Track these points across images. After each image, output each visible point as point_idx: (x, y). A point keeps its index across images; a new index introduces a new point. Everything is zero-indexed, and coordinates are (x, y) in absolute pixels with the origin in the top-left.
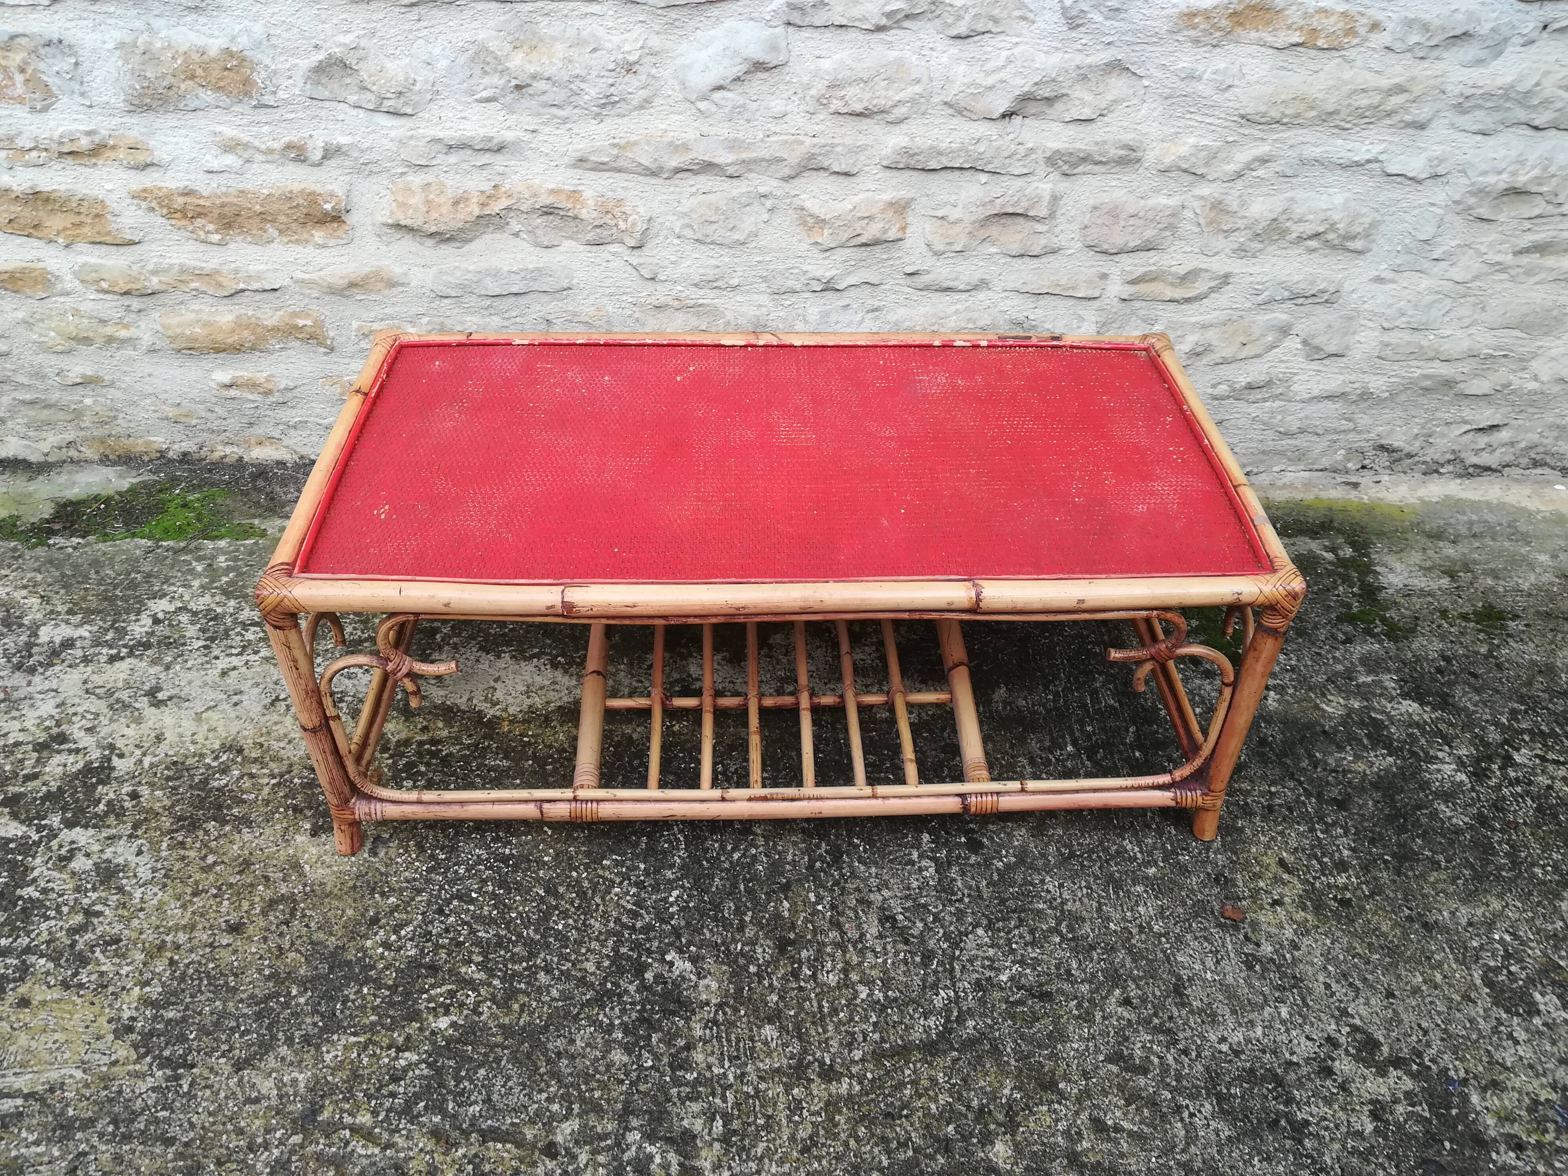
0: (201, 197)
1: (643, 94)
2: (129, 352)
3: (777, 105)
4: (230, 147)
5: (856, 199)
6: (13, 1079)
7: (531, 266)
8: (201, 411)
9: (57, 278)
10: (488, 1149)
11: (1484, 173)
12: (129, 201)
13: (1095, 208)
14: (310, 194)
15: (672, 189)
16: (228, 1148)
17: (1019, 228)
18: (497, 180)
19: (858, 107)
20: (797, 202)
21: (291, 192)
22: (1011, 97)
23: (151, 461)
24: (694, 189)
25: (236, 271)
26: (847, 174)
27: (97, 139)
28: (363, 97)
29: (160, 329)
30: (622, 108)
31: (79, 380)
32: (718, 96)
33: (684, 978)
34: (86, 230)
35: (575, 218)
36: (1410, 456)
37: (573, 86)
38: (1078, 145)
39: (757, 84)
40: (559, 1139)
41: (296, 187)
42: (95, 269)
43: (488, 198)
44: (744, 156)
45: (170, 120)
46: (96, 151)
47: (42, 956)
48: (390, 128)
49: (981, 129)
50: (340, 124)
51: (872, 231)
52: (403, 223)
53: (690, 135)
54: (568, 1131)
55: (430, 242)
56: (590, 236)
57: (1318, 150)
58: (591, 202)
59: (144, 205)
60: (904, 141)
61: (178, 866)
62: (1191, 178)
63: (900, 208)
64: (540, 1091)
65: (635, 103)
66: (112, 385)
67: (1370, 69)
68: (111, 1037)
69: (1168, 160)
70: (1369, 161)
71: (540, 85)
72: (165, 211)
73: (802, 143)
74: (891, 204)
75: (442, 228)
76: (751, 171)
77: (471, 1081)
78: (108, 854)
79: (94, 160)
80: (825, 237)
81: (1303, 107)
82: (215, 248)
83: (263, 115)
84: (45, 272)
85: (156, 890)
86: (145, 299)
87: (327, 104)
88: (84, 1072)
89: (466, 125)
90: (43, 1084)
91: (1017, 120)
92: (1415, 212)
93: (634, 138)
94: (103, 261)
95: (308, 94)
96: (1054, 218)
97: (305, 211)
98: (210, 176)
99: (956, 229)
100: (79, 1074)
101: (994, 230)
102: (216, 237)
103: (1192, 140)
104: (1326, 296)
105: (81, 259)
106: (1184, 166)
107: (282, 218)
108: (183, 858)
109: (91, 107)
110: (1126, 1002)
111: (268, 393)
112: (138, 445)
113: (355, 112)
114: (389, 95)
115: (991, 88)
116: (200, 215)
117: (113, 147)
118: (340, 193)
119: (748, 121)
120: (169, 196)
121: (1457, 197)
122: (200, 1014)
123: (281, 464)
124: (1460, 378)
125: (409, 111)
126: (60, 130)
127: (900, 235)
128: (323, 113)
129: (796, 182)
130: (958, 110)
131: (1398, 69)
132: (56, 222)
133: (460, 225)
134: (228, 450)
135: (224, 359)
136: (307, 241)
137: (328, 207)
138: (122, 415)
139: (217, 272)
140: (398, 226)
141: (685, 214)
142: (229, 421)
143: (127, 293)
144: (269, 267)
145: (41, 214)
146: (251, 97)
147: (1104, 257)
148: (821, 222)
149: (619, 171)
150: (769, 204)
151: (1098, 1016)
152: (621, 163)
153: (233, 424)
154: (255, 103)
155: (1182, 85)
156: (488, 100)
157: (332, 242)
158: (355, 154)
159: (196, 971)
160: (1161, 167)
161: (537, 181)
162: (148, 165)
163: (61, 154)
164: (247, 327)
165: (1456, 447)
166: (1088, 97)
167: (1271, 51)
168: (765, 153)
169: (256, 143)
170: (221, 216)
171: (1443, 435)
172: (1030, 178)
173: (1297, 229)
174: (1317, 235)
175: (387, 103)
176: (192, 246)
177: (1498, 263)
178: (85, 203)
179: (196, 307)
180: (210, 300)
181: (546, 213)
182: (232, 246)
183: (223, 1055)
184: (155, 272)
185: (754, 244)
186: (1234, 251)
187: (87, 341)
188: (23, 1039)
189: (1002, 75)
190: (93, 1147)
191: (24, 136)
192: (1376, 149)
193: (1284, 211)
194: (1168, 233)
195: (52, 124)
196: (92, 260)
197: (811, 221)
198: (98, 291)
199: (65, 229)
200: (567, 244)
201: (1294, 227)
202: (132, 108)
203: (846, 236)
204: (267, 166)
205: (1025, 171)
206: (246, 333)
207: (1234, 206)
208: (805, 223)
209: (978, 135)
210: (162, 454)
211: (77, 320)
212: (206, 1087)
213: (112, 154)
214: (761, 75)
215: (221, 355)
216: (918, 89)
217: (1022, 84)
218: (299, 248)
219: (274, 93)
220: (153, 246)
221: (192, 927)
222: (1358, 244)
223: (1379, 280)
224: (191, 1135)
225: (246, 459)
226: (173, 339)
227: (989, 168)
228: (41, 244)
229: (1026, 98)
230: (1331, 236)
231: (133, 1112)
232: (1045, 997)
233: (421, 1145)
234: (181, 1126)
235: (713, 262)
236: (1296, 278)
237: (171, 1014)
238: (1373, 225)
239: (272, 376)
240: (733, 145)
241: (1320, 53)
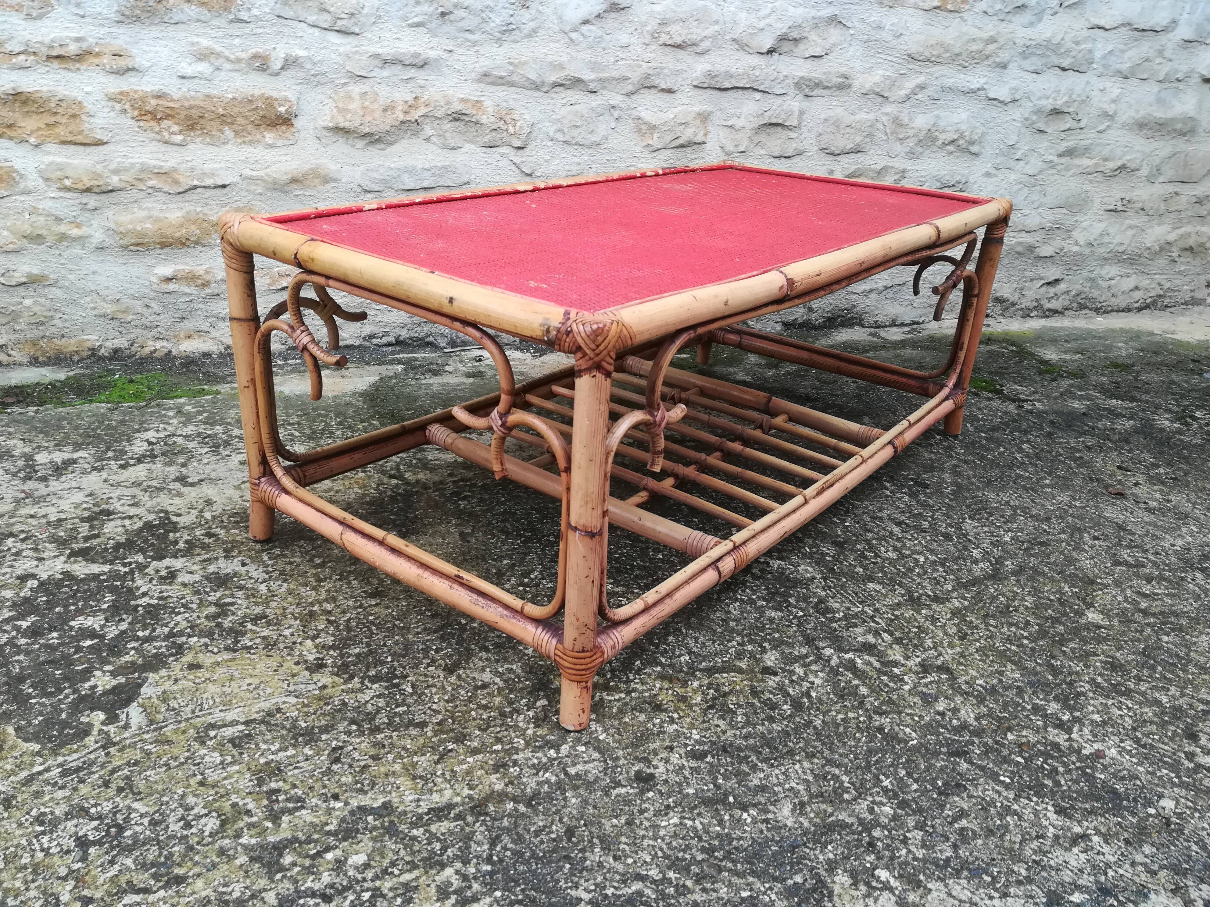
0: (173, 100)
1: (532, 25)
2: (77, 251)
3: (624, 38)
4: (203, 56)
5: (676, 110)
6: (222, 714)
7: (439, 165)
8: (138, 306)
9: (22, 176)
10: (717, 679)
11: (1040, 98)
12: (104, 103)
13: (826, 120)
14: (268, 98)
15: (549, 101)
16: (481, 719)
17: (778, 135)
18: (418, 93)
19: (678, 40)
20: (635, 113)
21: (252, 96)
22: (775, 36)
23: (81, 360)
24: (564, 101)
25: (192, 169)
26: (670, 91)
27: (84, 46)
28: (321, 17)
29: (113, 226)
30: (516, 35)
31: (23, 280)
32: (585, 28)
33: (783, 569)
34: (60, 131)
35: (477, 123)
36: (1013, 304)
37: (483, 15)
38: (814, 75)
39: (610, 22)
40: (769, 663)
41: (257, 92)
42: (61, 168)
43: (410, 107)
44: (601, 75)
45: (156, 31)
46: (81, 57)
47: (190, 636)
48: (339, 45)
49: (756, 60)
50: (299, 40)
51: (687, 135)
52: (342, 125)
53: (564, 58)
54: (773, 658)
55: (360, 144)
56: (487, 139)
57: (952, 80)
58: (490, 110)
59: (118, 106)
60: (708, 67)
61: (288, 568)
62: (880, 99)
63: (704, 118)
64: (729, 641)
65: (526, 31)
66: (55, 284)
67: (976, 27)
68: (307, 673)
69: (868, 86)
70: (979, 89)
71: (461, 13)
72: (136, 113)
73: (641, 66)
74: (699, 114)
75: (374, 129)
76: (604, 88)
77: (668, 645)
78: (212, 568)
79: (78, 65)
80: (655, 141)
81: (942, 50)
82: (176, 148)
83: (236, 29)
84: (12, 169)
85: (279, 583)
86: (103, 197)
87: (290, 22)
88: (297, 697)
89: (398, 44)
90: (257, 712)
91: (776, 56)
92: (1005, 126)
93: (523, 59)
94: (69, 161)
95: (277, 12)
96: (800, 128)
97: (262, 113)
98: (183, 81)
99: (740, 135)
100: (293, 700)
101: (763, 137)
102: (179, 138)
103: (881, 72)
104: (960, 186)
105: (48, 159)
106: (877, 90)
107: (240, 120)
108: (291, 563)
109: (83, 17)
110: (1096, 538)
111: (206, 284)
112: (70, 345)
113: (311, 30)
114: (343, 16)
115: (762, 30)
116: (168, 117)
117: (98, 55)
118: (293, 98)
119: (604, 49)
120: (143, 100)
121: (1026, 116)
122: (385, 645)
123: (207, 355)
124: (1037, 244)
125: (357, 30)
126: (52, 36)
127: (703, 139)
128: (286, 30)
129: (635, 97)
130: (741, 45)
131: (990, 26)
132: (29, 124)
133: (388, 128)
134: (158, 345)
135: (167, 254)
136: (259, 141)
137: (282, 109)
138: (59, 315)
139: (175, 170)
140: (338, 130)
141: (558, 120)
142: (162, 316)
143: (88, 190)
144: (222, 165)
145: (16, 115)
146: (230, 12)
147: (831, 158)
148: (652, 128)
149: (512, 86)
150: (616, 113)
151: (1086, 547)
152: (515, 78)
153: (165, 319)
154: (231, 17)
155: (873, 33)
156: (418, 25)
157: (280, 143)
158: (308, 66)
159: (358, 623)
160: (864, 91)
161: (451, 92)
162: (129, 70)
163: (49, 58)
164: (195, 222)
165: (1038, 297)
166: (819, 40)
167: (922, 12)
168: (615, 74)
169: (227, 53)
170: (188, 118)
171: (1030, 289)
172: (785, 98)
173: (943, 137)
174: (953, 142)
175: (340, 23)
176: (155, 146)
177: (1051, 162)
178: (64, 104)
179: (149, 205)
180: (162, 197)
181: (456, 120)
182: (191, 147)
183: (429, 665)
184: (116, 172)
185: (605, 146)
186: (907, 153)
187: (37, 239)
188: (212, 688)
189: (768, 21)
190: (344, 742)
191: (15, 41)
192: (983, 81)
193: (934, 125)
194: (868, 140)
195: (44, 30)
196: (59, 160)
197: (644, 127)
198: (59, 189)
199: (39, 129)
200: (468, 147)
201: (940, 136)
202: (121, 18)
203: (668, 138)
204: (233, 74)
205: (783, 91)
206: (193, 227)
207: (906, 120)
208: (639, 131)
209: (753, 64)
210: (94, 351)
211: (34, 218)
212: (428, 687)
213: (96, 61)
214: (613, 15)
215: (166, 250)
216: (717, 28)
217: (781, 28)
218: (251, 149)
219: (249, 9)
220: (119, 147)
221: (334, 599)
222: (975, 149)
223: (988, 175)
224: (440, 717)
225: (175, 352)
226: (123, 235)
227: (761, 88)
228: (11, 144)
229: (783, 38)
230: (961, 142)
231: (369, 714)
232: (1042, 544)
233: (658, 686)
234: (425, 713)
235: (576, 160)
236: (944, 173)
237: (357, 651)
238: (983, 134)
239: (211, 268)
240: (594, 66)
241: (949, 15)
